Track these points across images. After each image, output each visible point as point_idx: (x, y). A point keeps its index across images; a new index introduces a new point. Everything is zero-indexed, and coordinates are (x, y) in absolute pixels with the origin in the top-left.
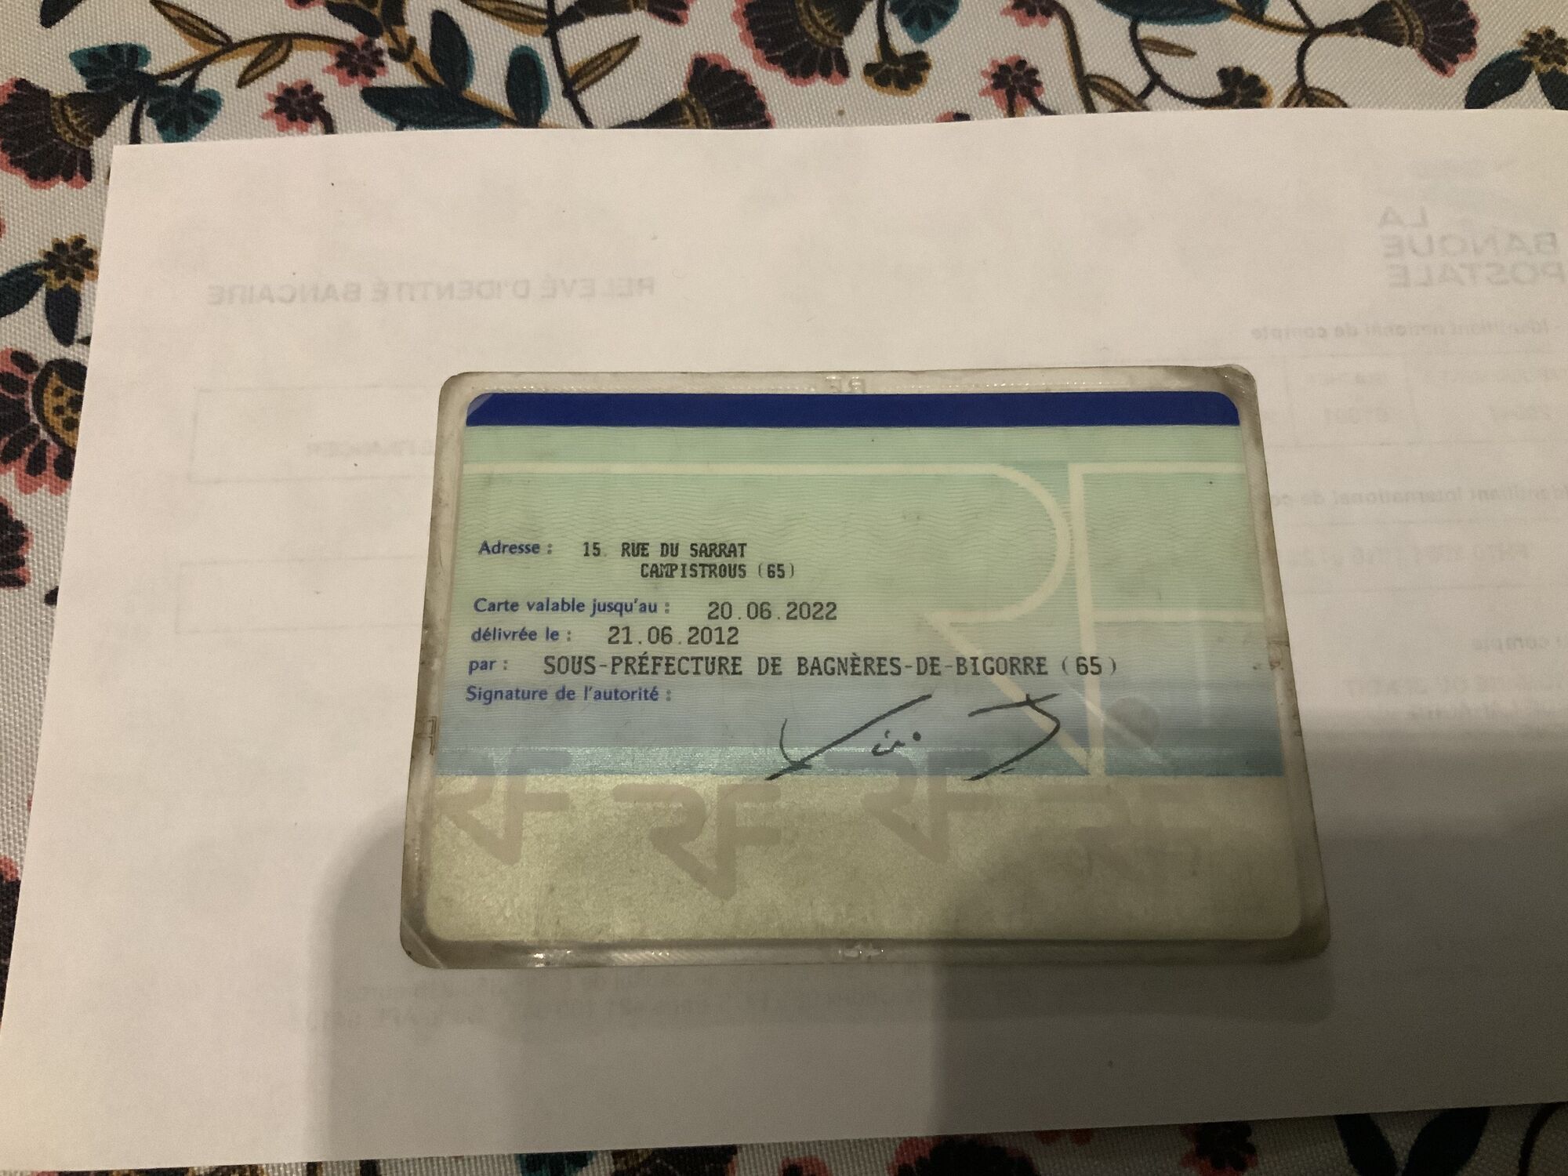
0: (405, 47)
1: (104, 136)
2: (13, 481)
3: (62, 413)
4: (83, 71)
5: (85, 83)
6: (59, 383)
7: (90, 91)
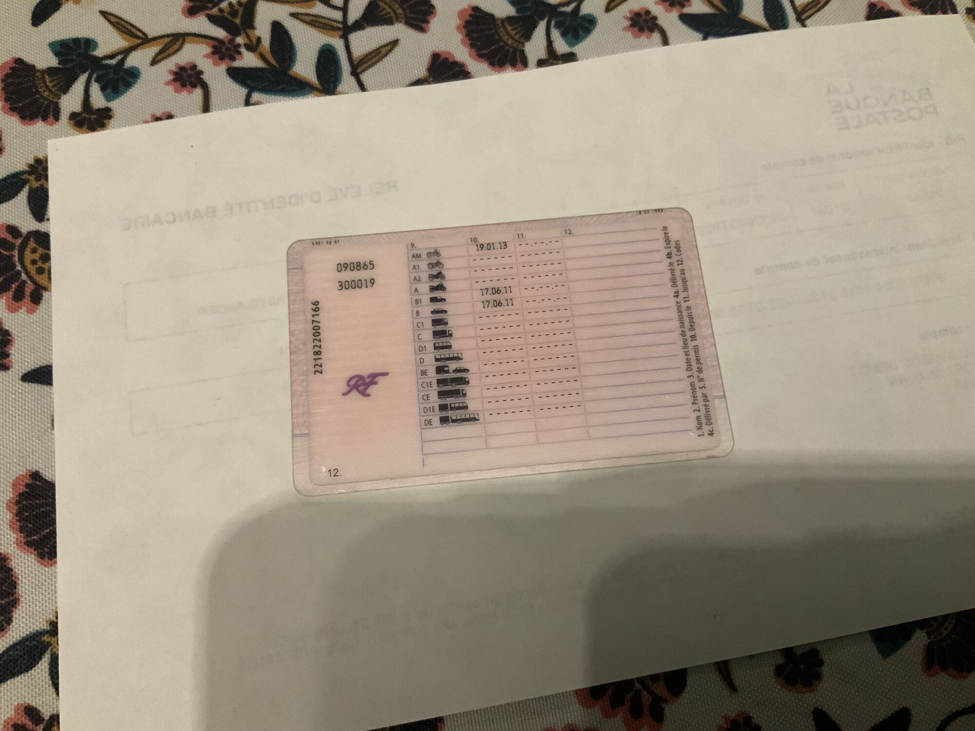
0: (255, 42)
1: (68, 94)
2: (4, 305)
3: (36, 264)
4: (57, 54)
5: (57, 62)
6: (35, 245)
7: (61, 66)
